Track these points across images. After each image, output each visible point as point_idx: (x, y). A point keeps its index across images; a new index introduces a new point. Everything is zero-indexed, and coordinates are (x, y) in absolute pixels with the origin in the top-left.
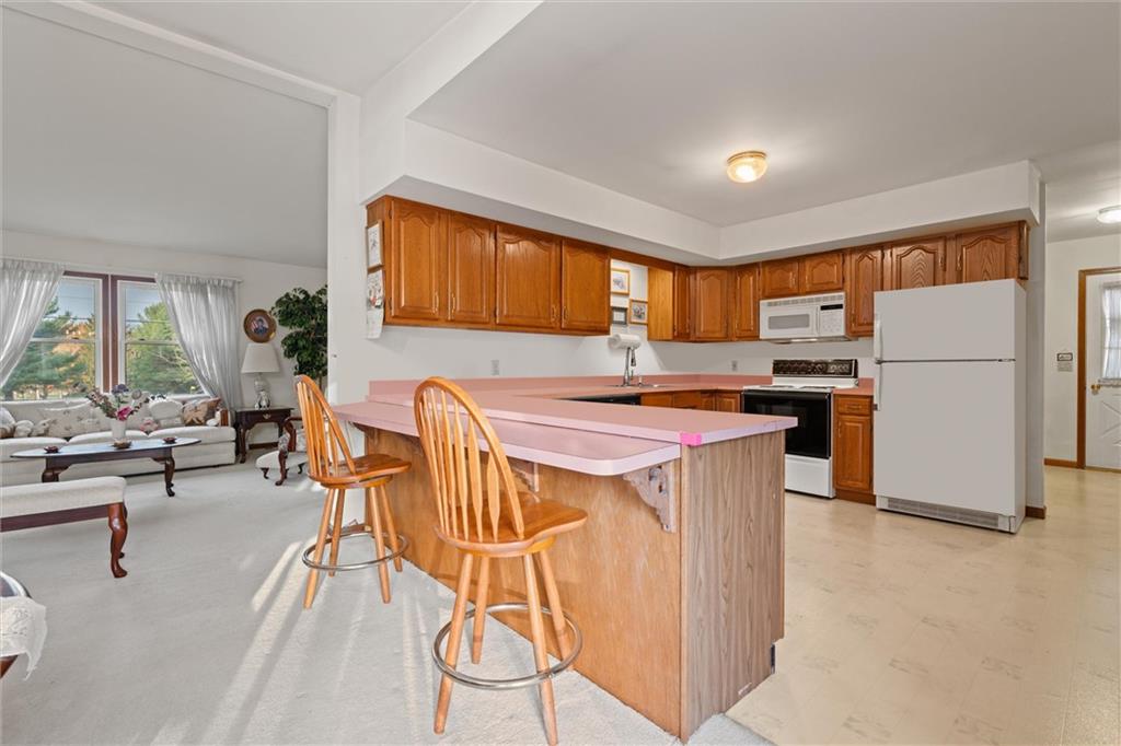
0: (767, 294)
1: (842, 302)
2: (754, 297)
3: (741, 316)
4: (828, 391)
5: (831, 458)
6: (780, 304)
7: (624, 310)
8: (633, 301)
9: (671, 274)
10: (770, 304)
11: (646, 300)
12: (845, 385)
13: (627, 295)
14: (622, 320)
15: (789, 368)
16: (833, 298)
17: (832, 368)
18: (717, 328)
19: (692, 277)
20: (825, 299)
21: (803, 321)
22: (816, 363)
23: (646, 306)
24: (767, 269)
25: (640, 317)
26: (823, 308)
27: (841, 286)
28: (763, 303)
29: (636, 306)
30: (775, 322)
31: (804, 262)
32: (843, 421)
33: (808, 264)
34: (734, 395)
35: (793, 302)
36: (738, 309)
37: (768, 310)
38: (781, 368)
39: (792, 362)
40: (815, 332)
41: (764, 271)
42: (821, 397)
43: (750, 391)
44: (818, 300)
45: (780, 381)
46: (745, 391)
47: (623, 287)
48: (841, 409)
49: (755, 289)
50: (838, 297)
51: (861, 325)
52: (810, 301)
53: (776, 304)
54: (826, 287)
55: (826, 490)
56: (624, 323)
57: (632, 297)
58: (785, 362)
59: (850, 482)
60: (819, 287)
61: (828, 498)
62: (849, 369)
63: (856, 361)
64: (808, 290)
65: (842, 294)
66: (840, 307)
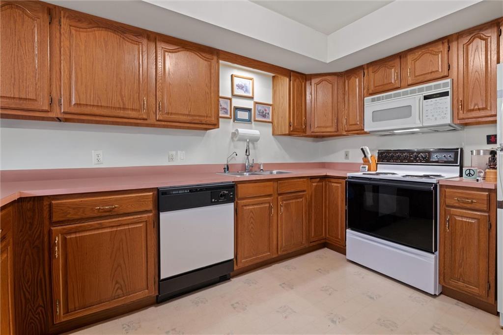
0: (371, 92)
1: (447, 89)
2: (360, 96)
3: (349, 113)
4: (434, 181)
5: (437, 253)
6: (383, 98)
7: (249, 110)
8: (256, 103)
9: (288, 80)
10: (373, 100)
11: (271, 103)
12: (449, 174)
13: (252, 98)
14: (247, 118)
15: (392, 156)
16: (437, 87)
17: (434, 157)
18: (329, 124)
19: (308, 83)
20: (429, 89)
21: (406, 112)
22: (419, 152)
23: (271, 107)
24: (371, 69)
25: (264, 116)
26: (426, 98)
27: (446, 74)
28: (367, 99)
29: (260, 107)
30: (378, 116)
31: (406, 57)
32: (451, 215)
33: (410, 58)
34: (341, 180)
36: (346, 107)
37: (372, 106)
38: (386, 157)
39: (396, 151)
40: (418, 122)
41: (368, 73)
42: (426, 187)
43: (353, 178)
44: (421, 90)
45: (385, 168)
46: (349, 178)
47: (247, 91)
48: (448, 201)
49: (360, 88)
50: (445, 85)
51: (470, 111)
52: (413, 92)
53: (379, 99)
54: (429, 77)
55: (431, 286)
56: (249, 121)
57: (256, 99)
58: (388, 152)
59: (460, 284)
60: (421, 79)
61: (435, 296)
62: (455, 157)
63: (462, 150)
64: (410, 83)
65: (449, 80)
66: (446, 94)
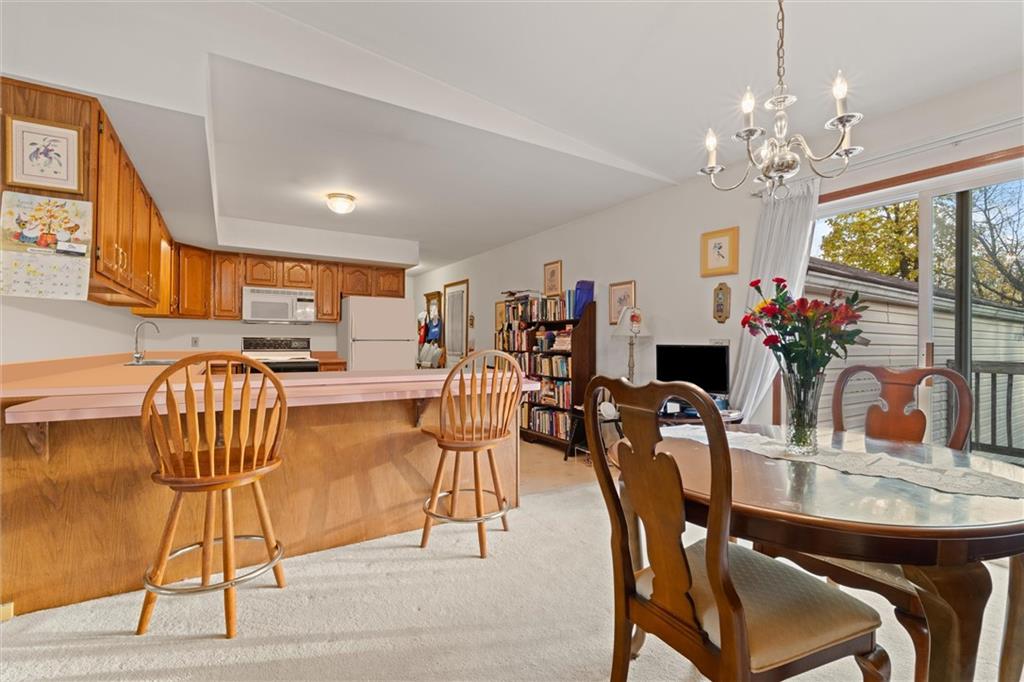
0: (249, 282)
1: (313, 297)
2: (239, 283)
3: (221, 297)
6: (263, 292)
10: (253, 291)
15: (259, 344)
16: (305, 294)
17: (294, 344)
18: (198, 306)
20: (301, 294)
22: (283, 341)
24: (248, 261)
26: (299, 300)
27: (310, 285)
28: (246, 289)
31: (282, 262)
33: (286, 265)
35: (275, 292)
36: (217, 290)
37: (249, 296)
38: (251, 344)
40: (291, 317)
41: (246, 262)
44: (295, 293)
49: (235, 275)
50: (310, 294)
51: (324, 315)
52: (289, 293)
53: (258, 292)
54: (300, 285)
58: (254, 339)
60: (294, 284)
64: (286, 284)
65: (312, 291)
66: (311, 301)
